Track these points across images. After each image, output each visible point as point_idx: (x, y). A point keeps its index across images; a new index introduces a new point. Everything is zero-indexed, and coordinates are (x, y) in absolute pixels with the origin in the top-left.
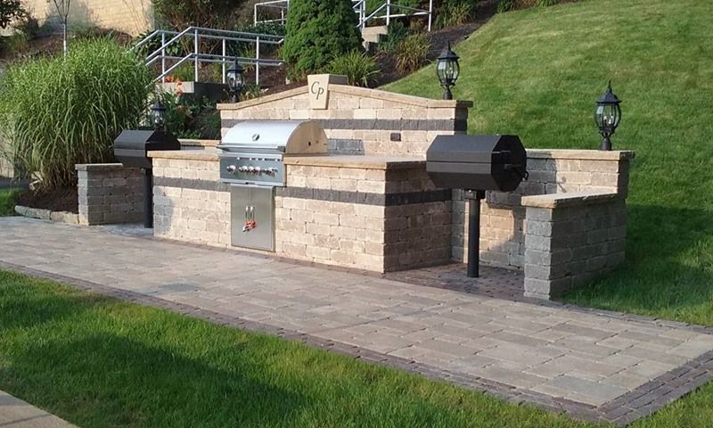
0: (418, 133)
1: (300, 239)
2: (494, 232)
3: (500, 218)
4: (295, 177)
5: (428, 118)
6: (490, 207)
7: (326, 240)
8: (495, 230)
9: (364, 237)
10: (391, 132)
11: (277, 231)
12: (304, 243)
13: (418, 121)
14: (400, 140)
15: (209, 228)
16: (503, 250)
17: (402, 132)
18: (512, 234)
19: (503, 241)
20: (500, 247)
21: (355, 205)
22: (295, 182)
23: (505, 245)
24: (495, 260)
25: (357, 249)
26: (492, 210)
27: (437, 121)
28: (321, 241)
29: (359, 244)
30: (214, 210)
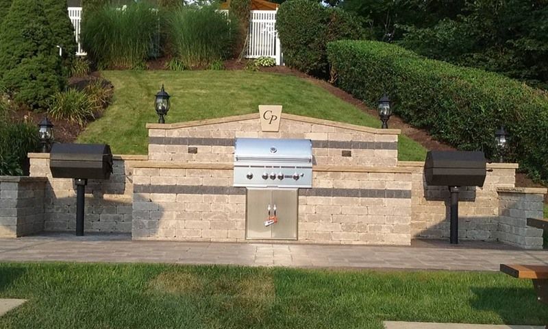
0: (367, 151)
1: (326, 228)
2: (431, 216)
3: (435, 207)
4: (321, 181)
5: (376, 141)
6: (427, 200)
7: (354, 226)
8: (432, 214)
9: (393, 222)
10: (342, 150)
11: (300, 223)
12: (330, 230)
13: (366, 143)
14: (350, 156)
15: (214, 226)
16: (438, 227)
17: (352, 150)
18: (445, 216)
19: (438, 222)
20: (435, 226)
21: (383, 199)
22: (321, 184)
23: (439, 224)
24: (431, 234)
25: (385, 230)
26: (429, 202)
27: (383, 143)
28: (349, 228)
29: (387, 227)
30: (223, 211)
